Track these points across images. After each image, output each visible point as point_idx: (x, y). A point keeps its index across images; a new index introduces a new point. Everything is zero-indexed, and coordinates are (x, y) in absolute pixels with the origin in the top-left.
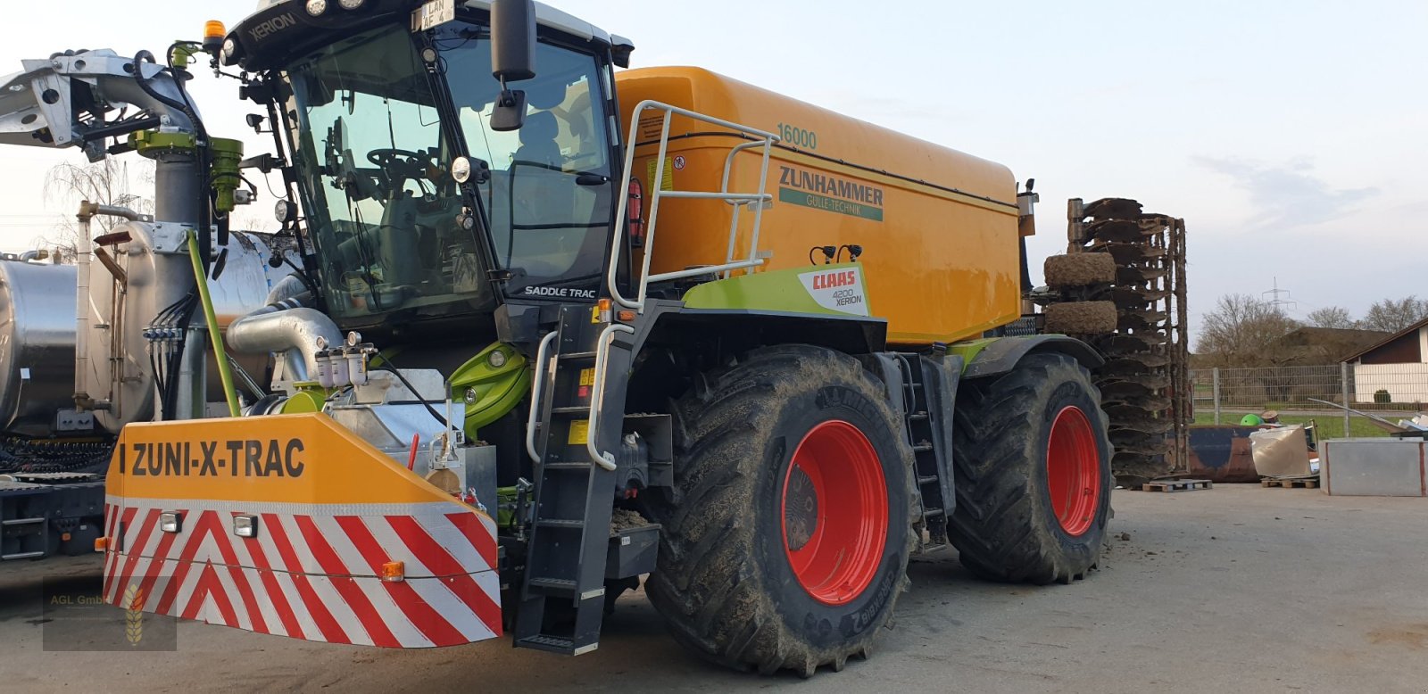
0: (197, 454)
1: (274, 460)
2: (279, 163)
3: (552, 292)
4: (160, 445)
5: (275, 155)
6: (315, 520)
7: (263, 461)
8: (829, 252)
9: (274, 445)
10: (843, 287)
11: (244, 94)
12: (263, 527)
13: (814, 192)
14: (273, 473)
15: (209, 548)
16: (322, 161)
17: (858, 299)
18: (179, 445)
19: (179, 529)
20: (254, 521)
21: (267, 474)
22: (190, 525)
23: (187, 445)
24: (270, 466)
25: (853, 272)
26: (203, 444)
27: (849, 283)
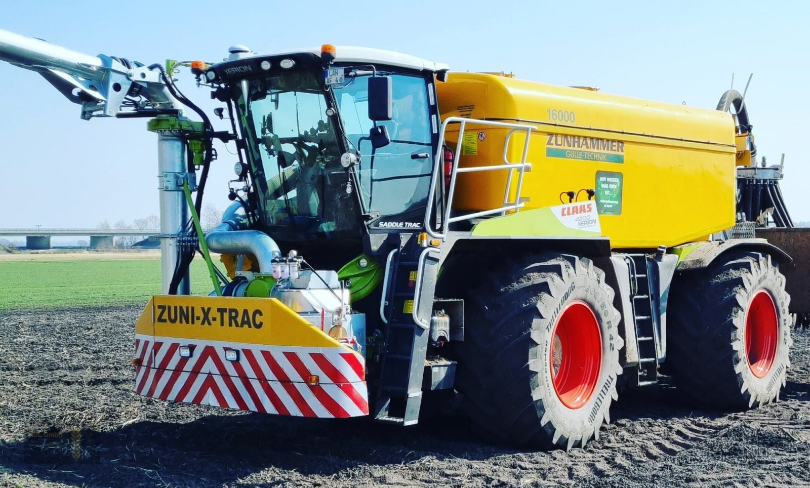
0: (199, 313)
1: (246, 320)
2: (234, 136)
3: (394, 224)
4: (176, 308)
5: (231, 132)
6: (272, 353)
7: (239, 320)
8: (571, 195)
9: (246, 312)
10: (583, 214)
11: (214, 95)
12: (242, 356)
13: (572, 148)
14: (246, 326)
15: (210, 366)
16: (259, 135)
17: (594, 221)
18: (187, 308)
19: (191, 355)
20: (238, 352)
21: (242, 326)
22: (198, 353)
23: (193, 308)
24: (243, 323)
25: (591, 204)
26: (203, 309)
27: (588, 211)
